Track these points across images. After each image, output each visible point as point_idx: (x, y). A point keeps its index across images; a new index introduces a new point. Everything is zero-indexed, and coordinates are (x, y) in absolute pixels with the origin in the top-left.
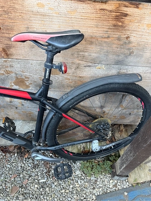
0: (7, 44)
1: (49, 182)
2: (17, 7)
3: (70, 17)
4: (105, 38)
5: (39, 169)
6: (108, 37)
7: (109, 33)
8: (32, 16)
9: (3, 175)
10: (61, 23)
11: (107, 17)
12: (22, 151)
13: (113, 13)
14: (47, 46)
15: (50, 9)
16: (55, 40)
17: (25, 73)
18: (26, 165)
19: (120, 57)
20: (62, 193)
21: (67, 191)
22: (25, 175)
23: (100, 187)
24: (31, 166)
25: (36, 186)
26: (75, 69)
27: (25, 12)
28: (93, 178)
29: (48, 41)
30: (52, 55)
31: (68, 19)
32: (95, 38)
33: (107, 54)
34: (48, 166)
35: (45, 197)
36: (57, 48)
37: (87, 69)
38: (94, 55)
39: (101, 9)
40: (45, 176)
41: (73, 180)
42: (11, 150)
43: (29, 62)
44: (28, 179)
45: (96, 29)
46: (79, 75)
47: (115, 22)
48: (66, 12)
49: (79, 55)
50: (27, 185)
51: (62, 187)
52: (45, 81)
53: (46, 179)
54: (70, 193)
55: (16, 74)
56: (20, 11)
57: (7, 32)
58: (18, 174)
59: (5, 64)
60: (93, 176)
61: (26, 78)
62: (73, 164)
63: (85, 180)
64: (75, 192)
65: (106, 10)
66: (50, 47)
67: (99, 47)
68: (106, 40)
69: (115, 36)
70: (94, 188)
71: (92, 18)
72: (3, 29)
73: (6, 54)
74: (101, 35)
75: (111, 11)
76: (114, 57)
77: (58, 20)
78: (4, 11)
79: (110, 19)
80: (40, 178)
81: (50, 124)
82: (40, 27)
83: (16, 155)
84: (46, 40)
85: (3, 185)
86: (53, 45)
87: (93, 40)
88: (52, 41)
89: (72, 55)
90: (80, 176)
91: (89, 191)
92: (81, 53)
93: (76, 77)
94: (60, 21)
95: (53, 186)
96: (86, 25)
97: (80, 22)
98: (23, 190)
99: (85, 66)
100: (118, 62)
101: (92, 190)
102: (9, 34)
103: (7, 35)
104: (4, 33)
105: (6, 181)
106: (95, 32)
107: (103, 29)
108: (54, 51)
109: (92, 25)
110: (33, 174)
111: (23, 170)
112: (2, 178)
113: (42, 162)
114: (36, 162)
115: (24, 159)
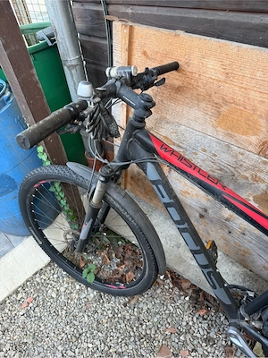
5: (213, 350)
9: (158, 316)
12: (200, 300)
18: (196, 326)
22: (188, 341)
24: (202, 333)
42: (183, 287)
44: (189, 351)
58: (179, 332)
59: (261, 165)
85: (153, 331)
110: (201, 351)
111: (188, 332)
112: (155, 320)
113: (224, 343)
114: (212, 335)
115: (197, 315)
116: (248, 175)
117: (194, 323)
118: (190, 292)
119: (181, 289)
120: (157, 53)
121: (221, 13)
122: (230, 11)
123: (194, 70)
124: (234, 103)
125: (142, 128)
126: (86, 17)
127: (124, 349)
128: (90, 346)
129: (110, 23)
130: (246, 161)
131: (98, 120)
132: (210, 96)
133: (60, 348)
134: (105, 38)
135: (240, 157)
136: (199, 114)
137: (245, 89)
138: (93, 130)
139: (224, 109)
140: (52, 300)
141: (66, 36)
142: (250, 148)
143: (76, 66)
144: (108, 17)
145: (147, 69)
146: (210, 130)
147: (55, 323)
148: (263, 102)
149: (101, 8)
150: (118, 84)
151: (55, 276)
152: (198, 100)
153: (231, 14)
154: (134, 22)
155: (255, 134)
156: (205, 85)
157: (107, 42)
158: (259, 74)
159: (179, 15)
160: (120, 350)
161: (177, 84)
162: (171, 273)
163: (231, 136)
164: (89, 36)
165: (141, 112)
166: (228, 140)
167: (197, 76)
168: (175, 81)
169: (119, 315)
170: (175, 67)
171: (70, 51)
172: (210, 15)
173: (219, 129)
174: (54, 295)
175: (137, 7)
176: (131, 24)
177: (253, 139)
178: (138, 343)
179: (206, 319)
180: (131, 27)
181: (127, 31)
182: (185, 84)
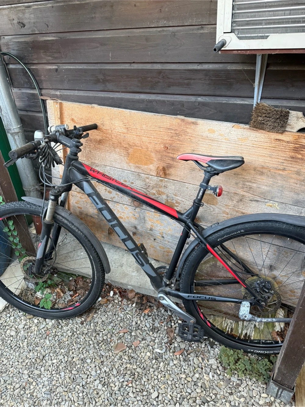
0: (169, 164)
1: (167, 357)
2: (189, 131)
3: (240, 144)
4: (279, 170)
5: (158, 335)
6: (284, 170)
7: (284, 164)
8: (201, 140)
9: (112, 324)
10: (229, 149)
11: (283, 148)
12: (144, 302)
13: (291, 144)
14: (207, 167)
15: (221, 135)
16: (215, 163)
17: (177, 197)
18: (143, 323)
19: (300, 196)
20: (181, 379)
21: (189, 379)
22: (139, 335)
23: (243, 396)
24: (148, 326)
25: (148, 354)
26: (238, 202)
27: (194, 136)
28: (234, 379)
29: (208, 163)
30: (209, 176)
31: (237, 146)
32: (267, 168)
33: (281, 189)
34: (172, 335)
35: (156, 373)
36: (215, 170)
37: (254, 204)
38: (264, 188)
39: (276, 139)
40: (164, 347)
41: (202, 368)
42: (130, 297)
43: (185, 185)
44: (140, 341)
45: (268, 158)
46: (242, 210)
47: (293, 154)
48: (237, 139)
49: (244, 185)
50: (137, 349)
51: (183, 370)
52: (196, 201)
53: (164, 350)
54: (193, 383)
55: (168, 196)
56: (190, 135)
57: (173, 152)
58: (130, 331)
59: (160, 183)
60: (236, 376)
61: (177, 202)
62: (209, 347)
63: (221, 377)
64: (200, 384)
65: (283, 141)
66: (209, 168)
67: (271, 180)
68: (281, 172)
69: (292, 169)
70: (231, 394)
71: (265, 147)
72: (169, 149)
73: (165, 173)
74: (275, 166)
75: (288, 142)
76: (292, 194)
77: (227, 146)
78: (176, 133)
79: (286, 150)
80: (156, 346)
81: (190, 257)
82: (206, 151)
83: (134, 305)
84: (207, 162)
85: (109, 336)
86: (212, 167)
87: (264, 170)
88: (212, 163)
89: (237, 184)
90: (214, 367)
91: (222, 393)
92: (247, 184)
93: (237, 212)
94: (228, 147)
95: (171, 364)
96: (257, 154)
97: (250, 150)
98: (130, 351)
99: (251, 200)
100: (297, 203)
101: (227, 395)
102: (174, 154)
103: (171, 155)
104: (169, 153)
105: (113, 333)
106: (267, 161)
107: (277, 160)
108: (212, 173)
109: (264, 155)
110: (149, 339)
111: (138, 328)
112: (110, 327)
113: (166, 328)
114: (157, 324)
115: (143, 315)
116: (154, 192)
117: (141, 322)
118: (136, 299)
119: (128, 299)
120: (81, 119)
121: (117, 94)
122: (122, 92)
123: (108, 128)
124: (135, 145)
125: (77, 160)
126: (23, 98)
127: (85, 355)
128: (55, 361)
129: (44, 102)
130: (151, 182)
131: (47, 154)
132: (120, 143)
133: (26, 372)
134: (41, 112)
135: (147, 180)
136: (116, 156)
137: (139, 136)
138: (44, 161)
139: (131, 150)
140: (11, 338)
141: (9, 111)
142: (151, 173)
143: (18, 133)
144: (42, 98)
145: (75, 126)
146: (125, 166)
147: (17, 354)
148: (150, 143)
149: (36, 92)
150: (57, 134)
151: (12, 318)
152: (114, 147)
153: (123, 94)
154: (62, 100)
155: (151, 163)
156: (116, 137)
157: (42, 115)
158: (144, 127)
159: (92, 95)
160: (82, 357)
161: (98, 138)
162: (118, 289)
163: (139, 168)
164: (27, 111)
165: (74, 149)
166: (137, 170)
167: (110, 131)
168: (97, 137)
169: (78, 332)
170: (95, 127)
171: (12, 122)
172: (111, 95)
173: (130, 164)
174: (13, 333)
175: (63, 91)
176: (60, 101)
177: (151, 167)
178: (97, 347)
179: (150, 316)
180: (61, 103)
181: (58, 106)
182: (104, 138)
